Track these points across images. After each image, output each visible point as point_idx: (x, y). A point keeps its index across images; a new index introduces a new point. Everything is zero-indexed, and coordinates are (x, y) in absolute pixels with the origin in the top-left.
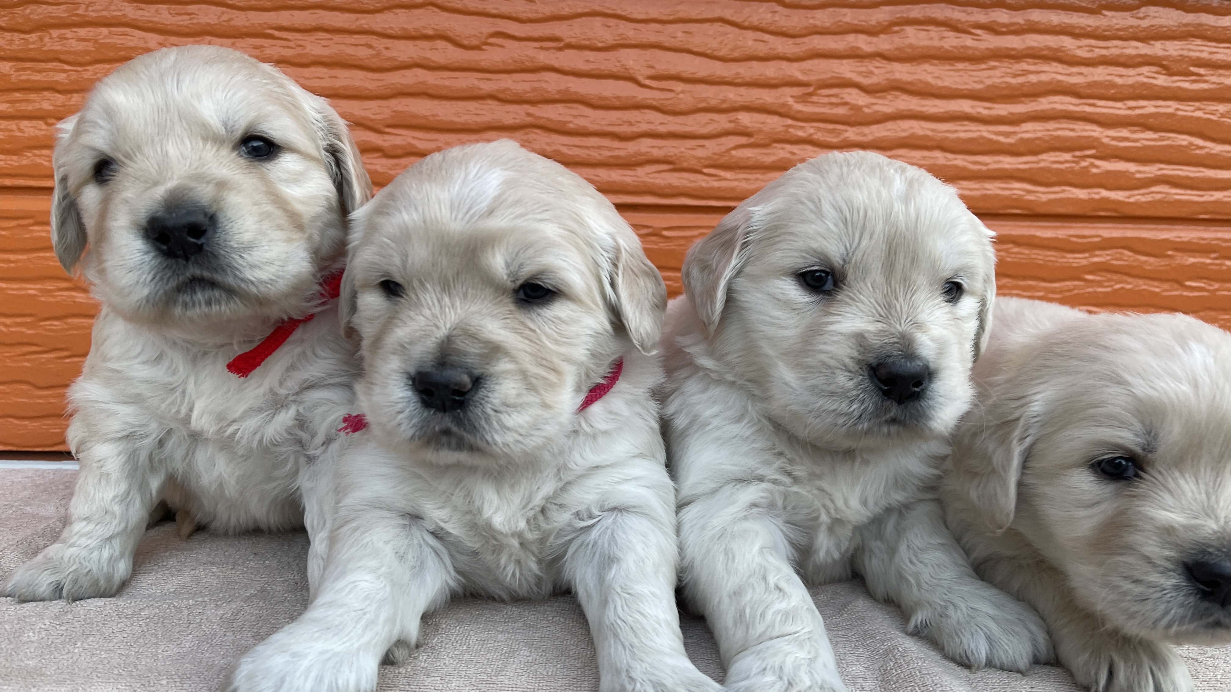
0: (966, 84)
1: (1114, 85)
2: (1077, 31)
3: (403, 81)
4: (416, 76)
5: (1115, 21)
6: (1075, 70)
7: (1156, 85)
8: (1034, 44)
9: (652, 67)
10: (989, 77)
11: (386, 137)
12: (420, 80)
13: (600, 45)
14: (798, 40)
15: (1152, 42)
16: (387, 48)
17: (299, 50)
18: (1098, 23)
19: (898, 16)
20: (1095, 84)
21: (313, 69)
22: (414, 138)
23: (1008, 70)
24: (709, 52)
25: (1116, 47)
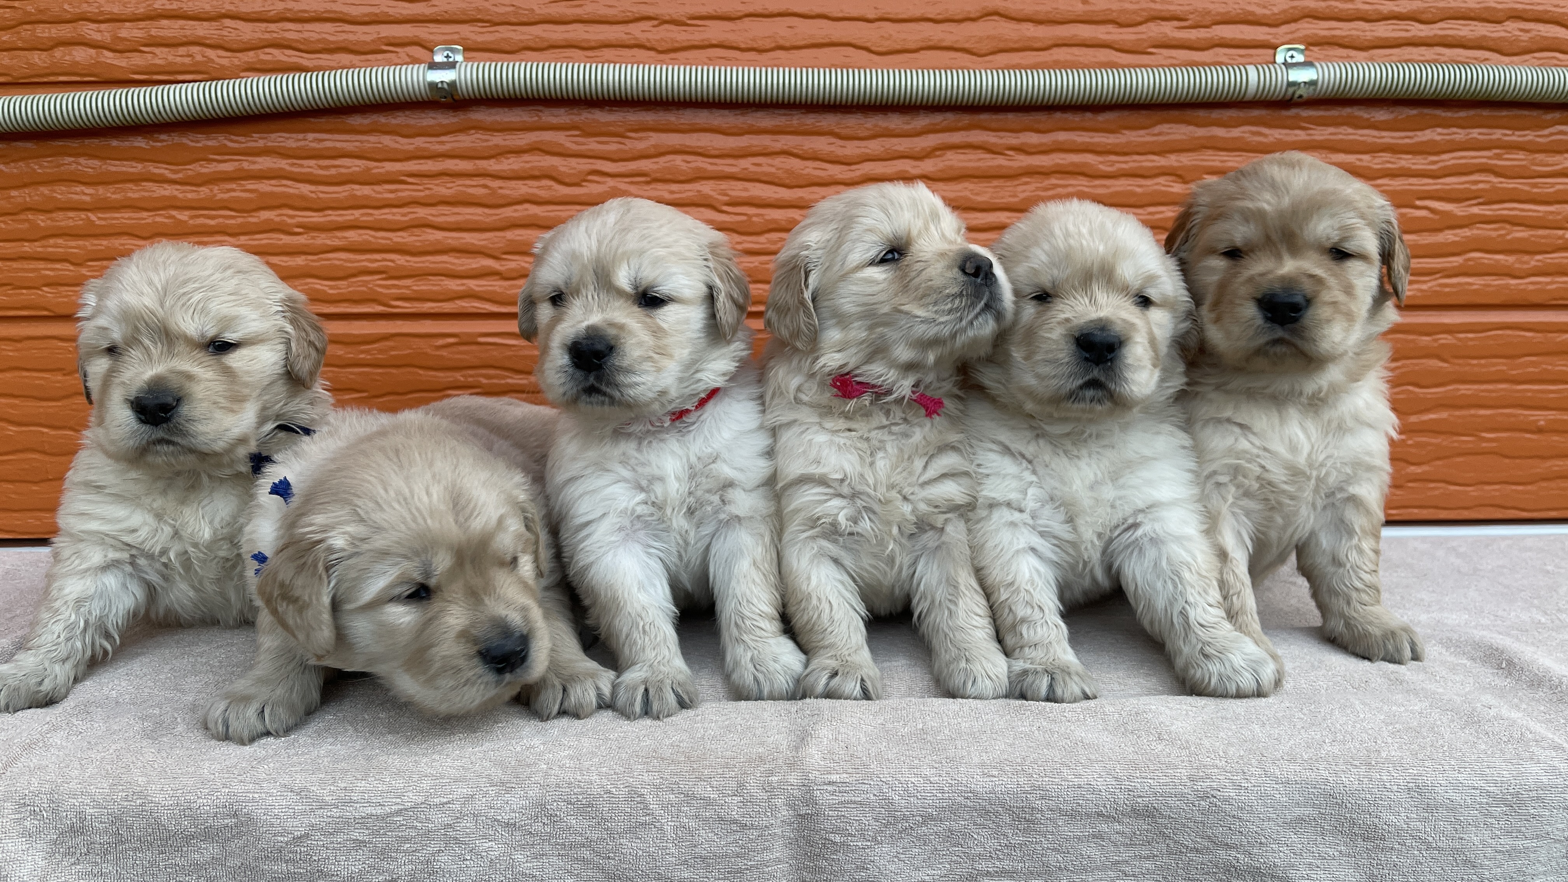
0: (1002, 198)
1: (1133, 194)
2: (1099, 149)
3: (515, 215)
4: (527, 210)
5: (1133, 139)
6: (1097, 182)
7: (1172, 193)
8: (1061, 162)
9: (727, 195)
10: (1024, 191)
11: (503, 263)
12: (530, 212)
13: (682, 178)
14: (853, 167)
15: (1168, 155)
16: (501, 188)
17: (427, 192)
18: (1117, 141)
19: (940, 142)
20: (1117, 193)
21: (439, 208)
22: (526, 262)
23: (1039, 185)
24: (776, 180)
25: (1134, 161)
